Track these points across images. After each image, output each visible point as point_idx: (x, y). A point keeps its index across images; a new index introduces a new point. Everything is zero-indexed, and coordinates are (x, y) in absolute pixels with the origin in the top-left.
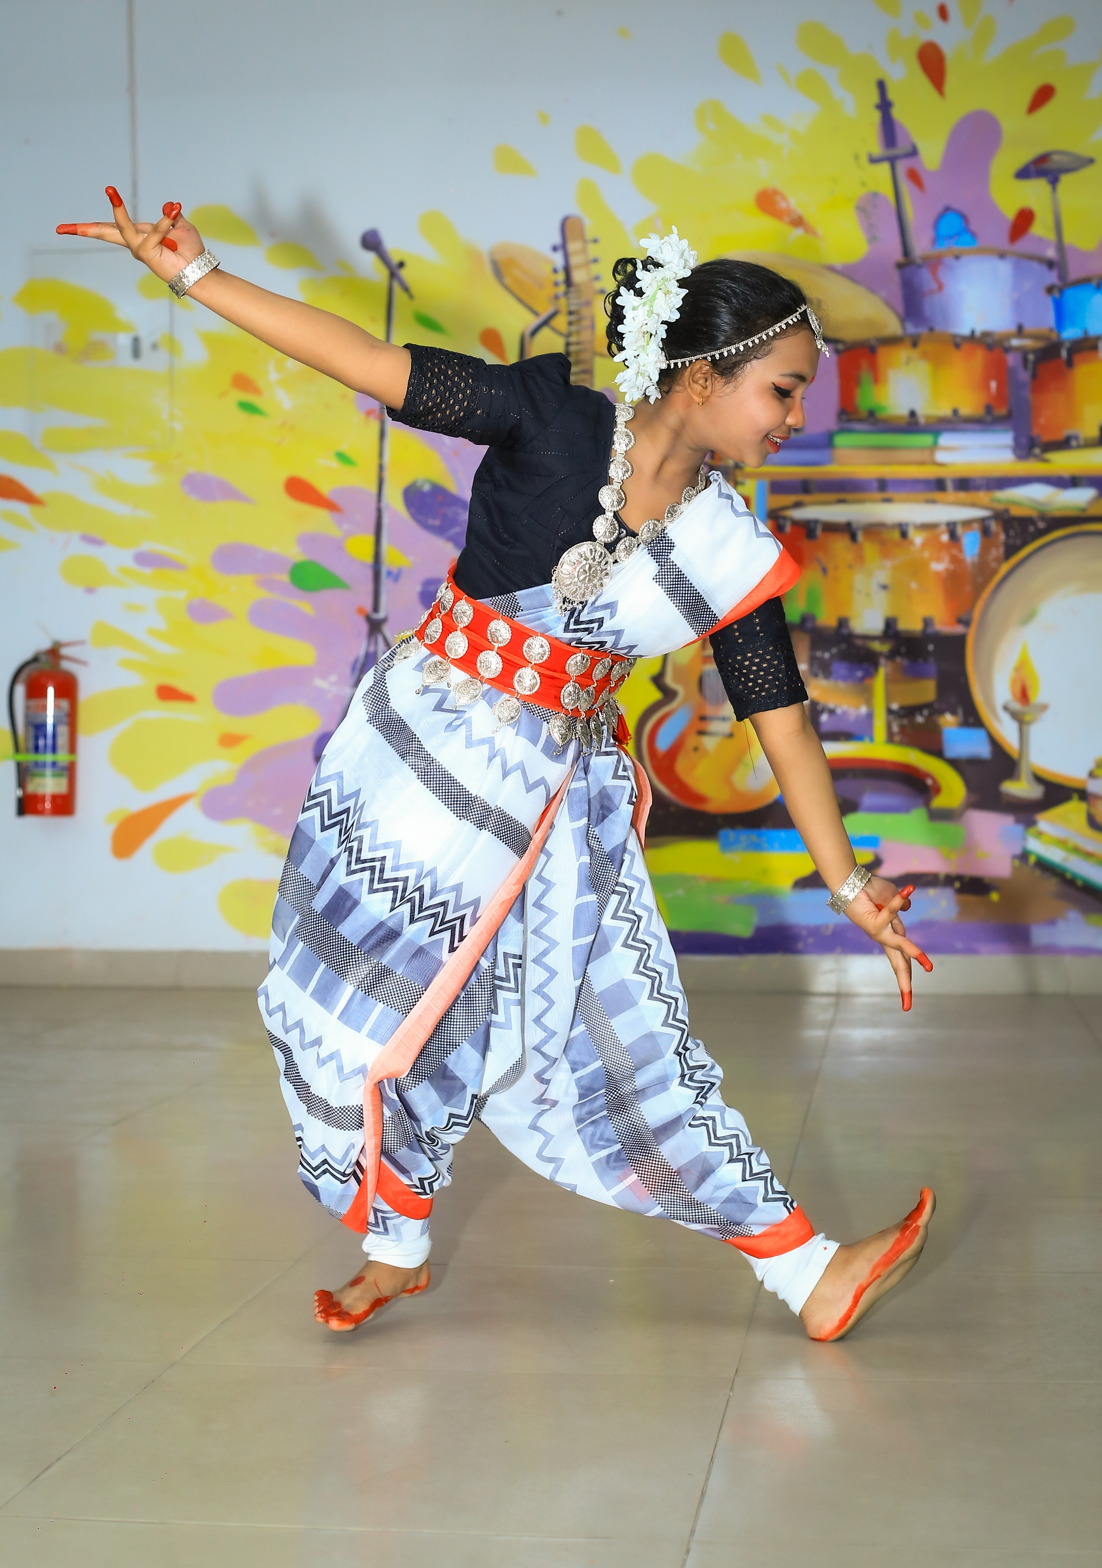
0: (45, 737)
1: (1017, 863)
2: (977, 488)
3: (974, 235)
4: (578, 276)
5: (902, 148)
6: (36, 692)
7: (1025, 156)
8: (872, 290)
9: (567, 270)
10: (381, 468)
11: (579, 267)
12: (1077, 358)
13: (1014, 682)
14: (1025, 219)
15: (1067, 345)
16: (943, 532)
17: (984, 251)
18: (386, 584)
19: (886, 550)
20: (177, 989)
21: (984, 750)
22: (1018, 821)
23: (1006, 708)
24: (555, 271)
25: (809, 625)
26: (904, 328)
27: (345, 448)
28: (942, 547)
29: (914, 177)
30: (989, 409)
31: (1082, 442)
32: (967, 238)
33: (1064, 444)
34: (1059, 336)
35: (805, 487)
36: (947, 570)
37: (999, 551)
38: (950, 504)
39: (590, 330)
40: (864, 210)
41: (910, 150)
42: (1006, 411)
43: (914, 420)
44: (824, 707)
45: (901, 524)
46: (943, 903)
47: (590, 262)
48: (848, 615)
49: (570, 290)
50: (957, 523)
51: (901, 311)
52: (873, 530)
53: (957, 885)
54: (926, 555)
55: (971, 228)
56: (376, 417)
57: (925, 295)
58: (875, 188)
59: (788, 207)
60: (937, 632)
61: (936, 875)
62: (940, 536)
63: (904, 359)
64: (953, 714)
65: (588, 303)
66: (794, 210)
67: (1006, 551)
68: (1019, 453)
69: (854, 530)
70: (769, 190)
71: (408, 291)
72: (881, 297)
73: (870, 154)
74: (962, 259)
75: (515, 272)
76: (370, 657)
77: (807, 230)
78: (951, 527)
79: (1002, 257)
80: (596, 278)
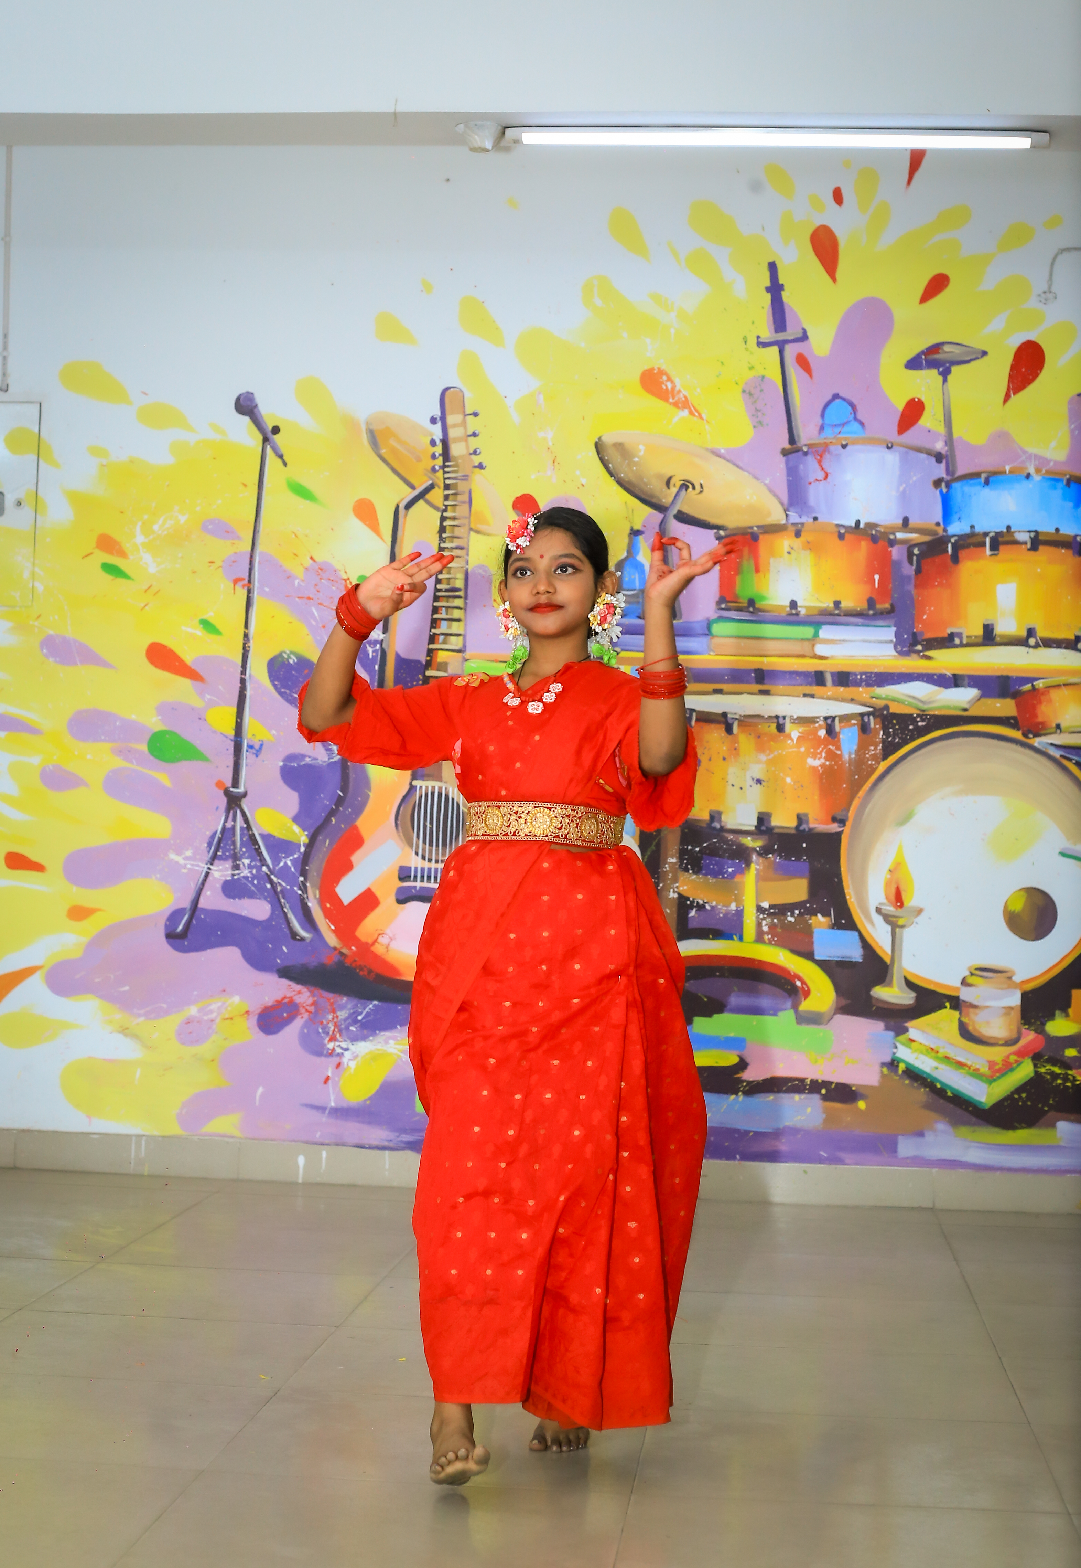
1: (885, 1070)
2: (857, 684)
3: (862, 424)
4: (456, 450)
5: (790, 333)
7: (916, 346)
8: (754, 476)
9: (445, 443)
10: (246, 636)
11: (458, 440)
12: (962, 554)
13: (888, 884)
14: (913, 409)
15: (953, 540)
16: (820, 727)
17: (871, 441)
18: (247, 757)
19: (761, 743)
20: (15, 1169)
21: (856, 954)
22: (887, 1028)
23: (879, 910)
24: (433, 443)
26: (786, 517)
27: (210, 616)
28: (819, 741)
30: (871, 603)
31: (965, 642)
32: (855, 426)
33: (947, 642)
34: (945, 530)
36: (822, 766)
37: (875, 749)
38: (829, 698)
39: (467, 506)
40: (750, 394)
41: (800, 335)
42: (887, 606)
43: (794, 611)
44: (692, 902)
45: (777, 717)
46: (809, 1110)
47: (470, 436)
48: (721, 809)
49: (447, 464)
50: (833, 718)
51: (785, 499)
52: (749, 721)
53: (823, 1091)
54: (803, 749)
55: (859, 417)
56: (243, 586)
57: (810, 483)
58: (762, 372)
59: (673, 388)
60: (811, 830)
61: (802, 1080)
62: (816, 730)
63: (786, 548)
64: (823, 915)
65: (466, 478)
66: (679, 391)
67: (883, 749)
68: (899, 648)
69: (730, 721)
70: (653, 369)
71: (281, 457)
72: (765, 484)
73: (758, 337)
74: (848, 448)
75: (393, 442)
76: (227, 833)
77: (691, 413)
78: (829, 721)
79: (888, 448)
80: (475, 453)
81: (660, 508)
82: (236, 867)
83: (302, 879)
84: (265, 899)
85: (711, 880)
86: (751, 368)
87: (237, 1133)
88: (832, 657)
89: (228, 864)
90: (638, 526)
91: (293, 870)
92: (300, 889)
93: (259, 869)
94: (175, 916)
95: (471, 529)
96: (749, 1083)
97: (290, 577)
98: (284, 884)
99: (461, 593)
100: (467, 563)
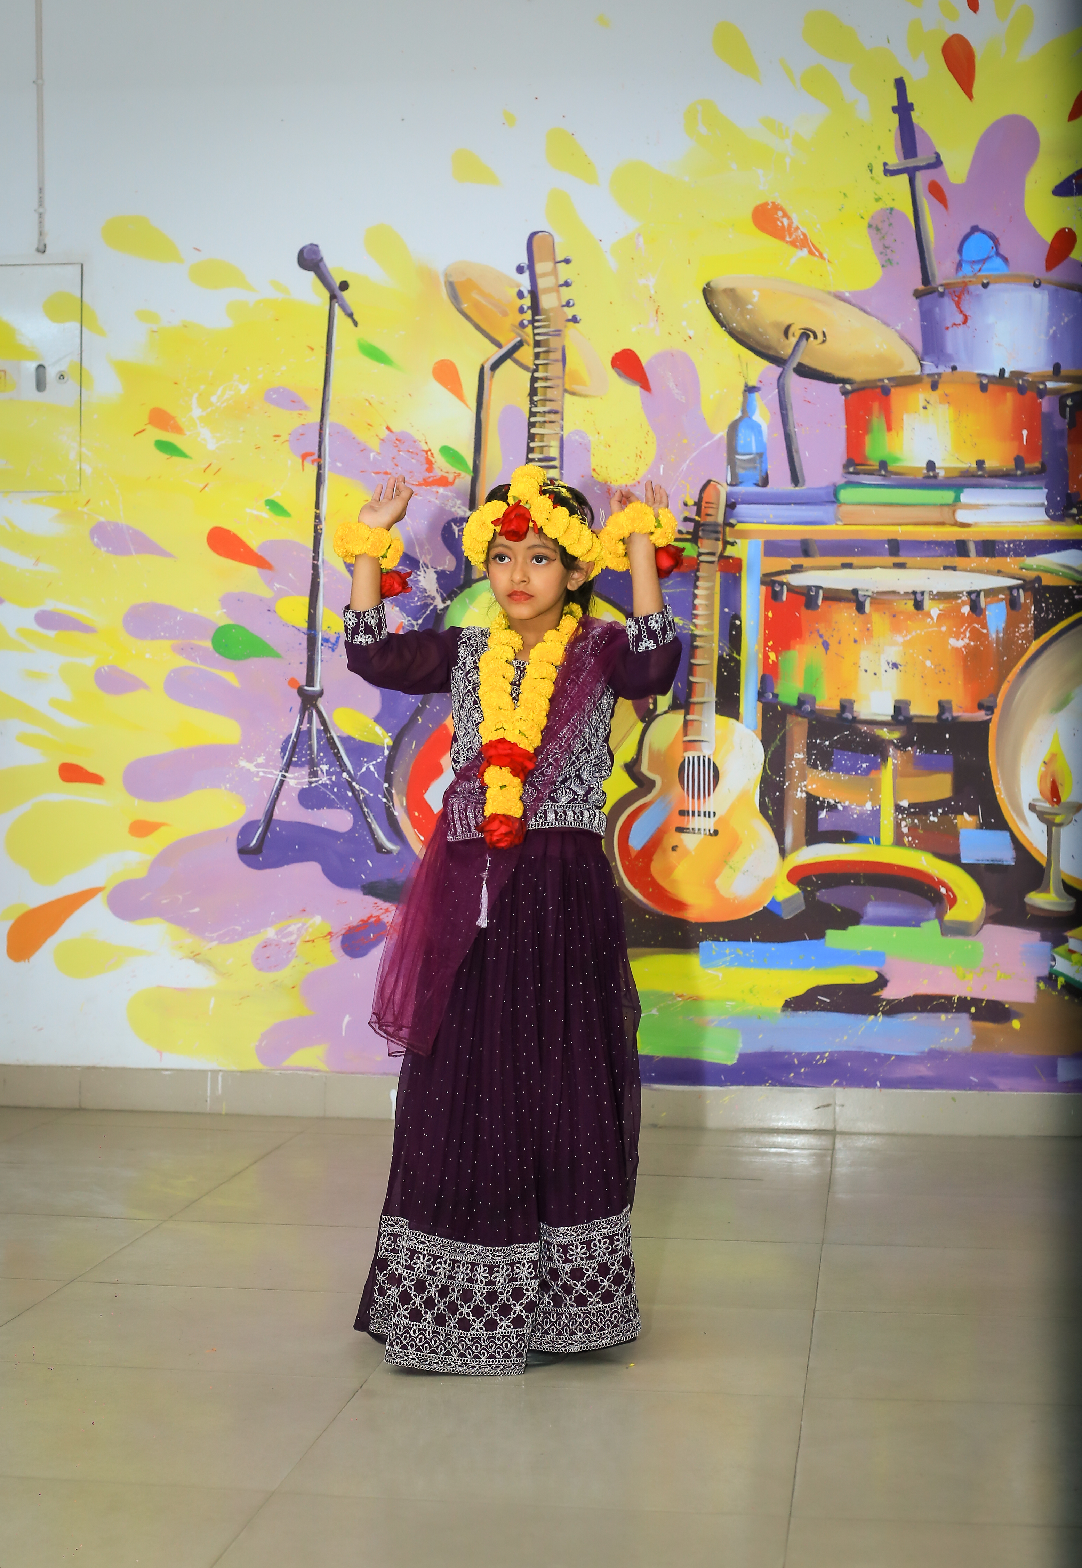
1: (1042, 985)
2: (1004, 554)
4: (547, 301)
5: (922, 159)
7: (1066, 169)
8: (886, 322)
9: (535, 294)
11: (548, 290)
13: (1042, 778)
14: (1066, 240)
16: (964, 604)
17: (1015, 279)
18: (322, 653)
19: (897, 622)
20: (81, 1110)
21: (1007, 856)
22: (1044, 939)
23: (1032, 807)
24: (520, 295)
25: (808, 707)
26: (922, 367)
27: (276, 496)
28: (962, 619)
29: (937, 191)
30: (1019, 462)
32: (998, 261)
35: (805, 549)
36: (967, 646)
37: (1027, 626)
38: (972, 571)
39: (560, 364)
40: (878, 229)
41: (933, 160)
42: (1037, 465)
43: (931, 474)
44: (823, 802)
45: (914, 593)
46: (957, 1031)
47: (561, 286)
48: (853, 697)
49: (537, 318)
50: (978, 593)
51: (919, 346)
52: (883, 599)
53: (973, 1010)
54: (944, 629)
55: (1002, 251)
56: (313, 462)
57: (947, 328)
58: (890, 204)
59: (790, 225)
60: (954, 719)
61: (949, 998)
62: (959, 607)
63: (922, 403)
64: (970, 814)
65: (558, 333)
66: (797, 228)
67: (1035, 626)
68: (1052, 512)
69: (861, 599)
70: (766, 204)
71: (351, 315)
72: (896, 331)
73: (885, 164)
74: (990, 287)
75: (475, 295)
76: (302, 736)
77: (811, 252)
78: (973, 596)
79: (1035, 286)
80: (568, 304)
81: (777, 361)
82: (313, 774)
83: (386, 785)
84: (347, 808)
85: (843, 777)
86: (878, 200)
87: (322, 1066)
88: (976, 524)
89: (305, 771)
90: (753, 382)
91: (376, 775)
92: (385, 796)
93: (339, 775)
94: (247, 829)
95: (566, 391)
96: (889, 1002)
97: (364, 450)
98: (367, 792)
99: (556, 463)
100: (562, 429)
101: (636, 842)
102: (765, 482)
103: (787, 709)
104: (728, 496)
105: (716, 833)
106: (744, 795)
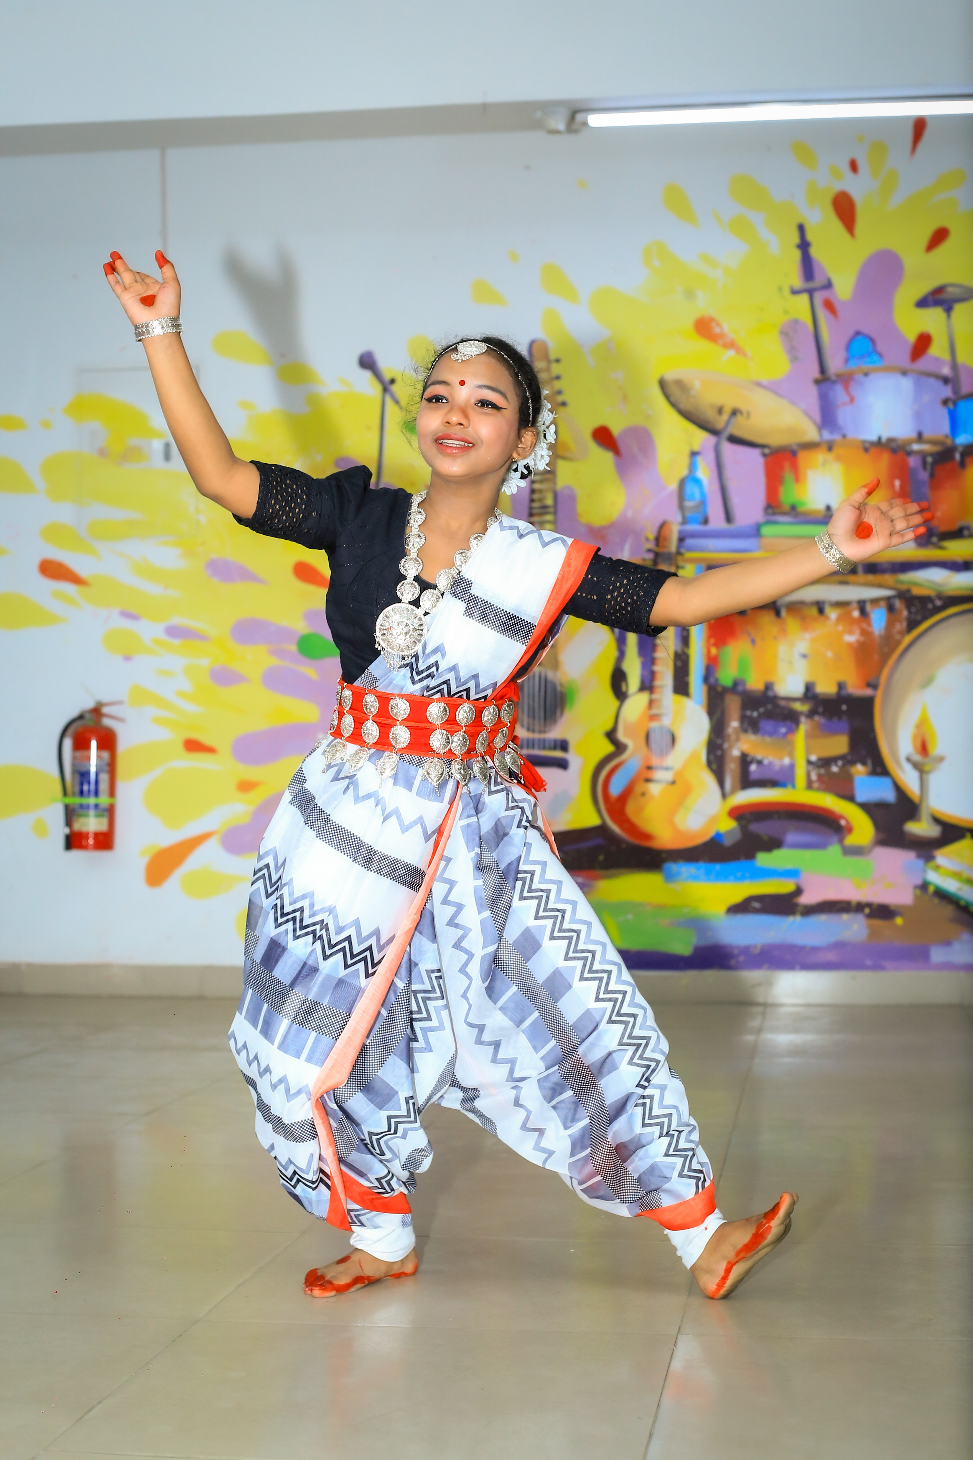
0: (89, 783)
1: (918, 892)
2: (884, 572)
3: (880, 355)
5: (818, 282)
6: (81, 744)
7: (925, 288)
8: (793, 403)
12: (968, 460)
13: (915, 737)
14: (923, 342)
15: (960, 449)
16: (854, 609)
17: (889, 369)
19: (805, 624)
20: (201, 998)
21: (889, 795)
22: (919, 856)
23: (908, 760)
25: (740, 688)
26: (821, 435)
28: (853, 621)
29: (829, 306)
32: (875, 357)
33: (958, 534)
34: (953, 441)
36: (858, 641)
37: (901, 625)
38: (861, 585)
40: (787, 335)
41: (826, 283)
44: (752, 758)
45: (818, 602)
46: (856, 927)
47: (555, 378)
48: (773, 680)
50: (866, 601)
51: (818, 420)
52: (794, 607)
53: (868, 911)
54: (840, 628)
55: (878, 349)
57: (840, 407)
58: (796, 315)
59: (722, 332)
60: (850, 695)
61: (849, 902)
62: (852, 611)
63: (821, 462)
64: (863, 765)
66: (727, 335)
67: (908, 625)
70: (705, 317)
71: (398, 402)
72: (800, 408)
73: (791, 287)
74: (870, 376)
77: (737, 352)
78: (861, 604)
79: (904, 374)
80: (559, 392)
81: (714, 432)
85: (768, 739)
90: (696, 448)
95: (558, 457)
96: (804, 906)
99: (551, 510)
100: (555, 483)
101: (615, 790)
102: (706, 521)
103: (725, 690)
104: (680, 532)
105: (673, 783)
106: (694, 755)
